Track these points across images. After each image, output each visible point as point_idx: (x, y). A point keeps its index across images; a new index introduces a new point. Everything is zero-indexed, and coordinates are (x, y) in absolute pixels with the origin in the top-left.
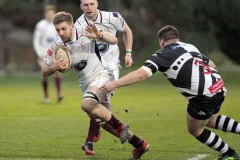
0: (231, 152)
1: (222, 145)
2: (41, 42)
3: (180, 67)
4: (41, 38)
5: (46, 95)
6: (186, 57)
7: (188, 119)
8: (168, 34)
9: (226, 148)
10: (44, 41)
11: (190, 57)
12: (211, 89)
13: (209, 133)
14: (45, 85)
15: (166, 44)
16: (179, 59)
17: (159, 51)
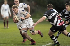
0: (58, 43)
1: (56, 41)
2: (3, 11)
3: (53, 16)
4: (3, 9)
5: (5, 26)
6: (55, 14)
7: (50, 31)
8: (50, 6)
9: (57, 42)
10: (4, 10)
11: (56, 14)
12: (59, 24)
13: (54, 36)
14: (4, 23)
15: (49, 9)
16: (53, 14)
17: (47, 11)
